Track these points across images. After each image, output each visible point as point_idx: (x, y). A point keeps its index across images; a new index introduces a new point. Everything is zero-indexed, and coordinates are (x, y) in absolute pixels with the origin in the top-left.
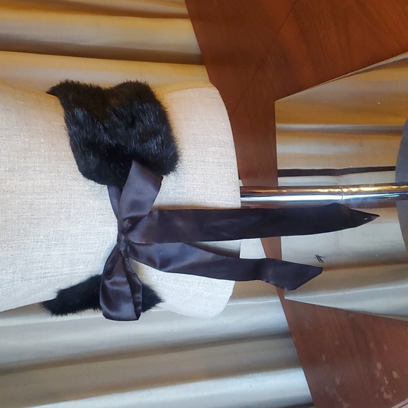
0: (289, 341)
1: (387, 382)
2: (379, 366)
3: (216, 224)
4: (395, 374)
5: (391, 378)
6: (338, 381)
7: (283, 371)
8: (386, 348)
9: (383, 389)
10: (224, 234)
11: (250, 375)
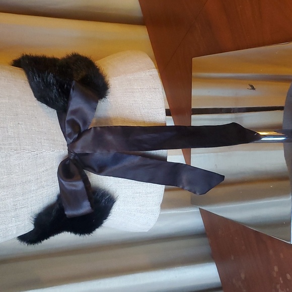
0: (205, 240)
1: (282, 282)
2: (276, 269)
3: (139, 138)
4: (288, 276)
5: (285, 279)
6: (243, 276)
7: (201, 265)
8: (282, 256)
9: (278, 286)
10: (146, 146)
11: (176, 268)
